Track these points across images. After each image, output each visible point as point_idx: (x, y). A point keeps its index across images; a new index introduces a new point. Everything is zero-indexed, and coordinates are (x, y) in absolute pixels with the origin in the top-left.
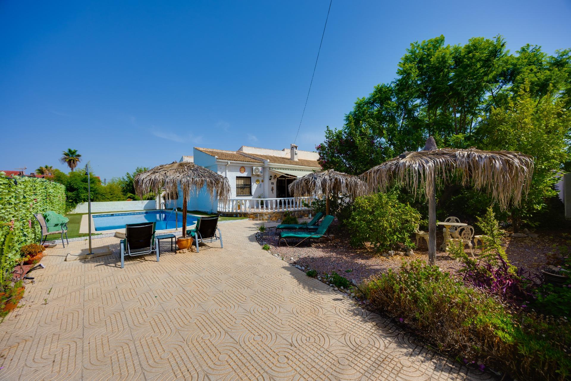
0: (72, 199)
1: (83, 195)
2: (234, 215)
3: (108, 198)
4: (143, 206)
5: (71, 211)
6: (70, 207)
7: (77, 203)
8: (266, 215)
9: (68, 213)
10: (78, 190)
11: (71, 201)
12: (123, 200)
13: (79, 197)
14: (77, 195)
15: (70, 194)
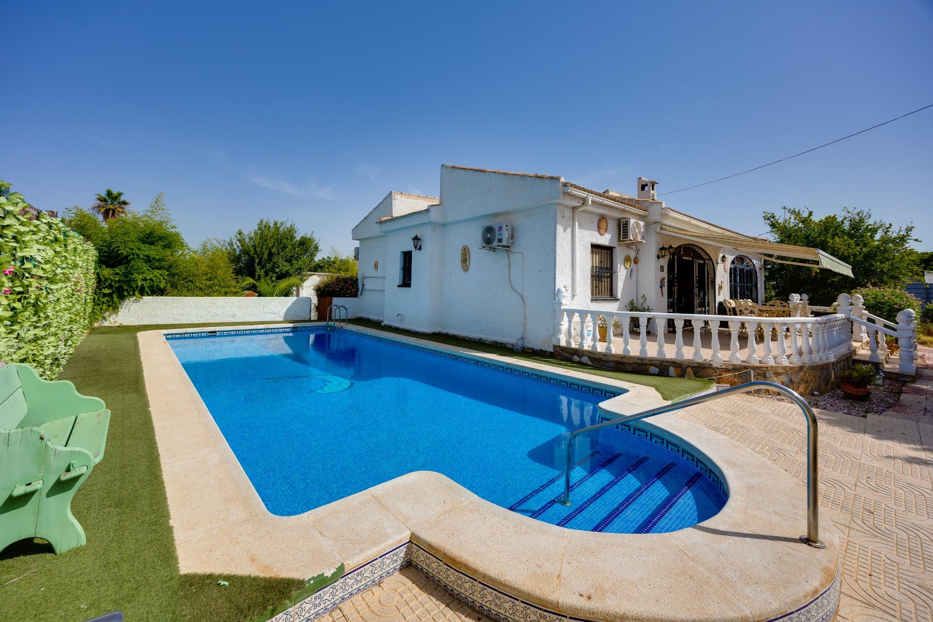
0: (110, 287)
1: (141, 277)
2: (653, 369)
3: (201, 289)
4: (283, 311)
5: (104, 318)
6: (104, 307)
7: (122, 297)
8: (777, 374)
9: (96, 325)
10: (128, 262)
11: (107, 291)
12: (236, 294)
13: (129, 282)
14: (125, 275)
15: (106, 272)
